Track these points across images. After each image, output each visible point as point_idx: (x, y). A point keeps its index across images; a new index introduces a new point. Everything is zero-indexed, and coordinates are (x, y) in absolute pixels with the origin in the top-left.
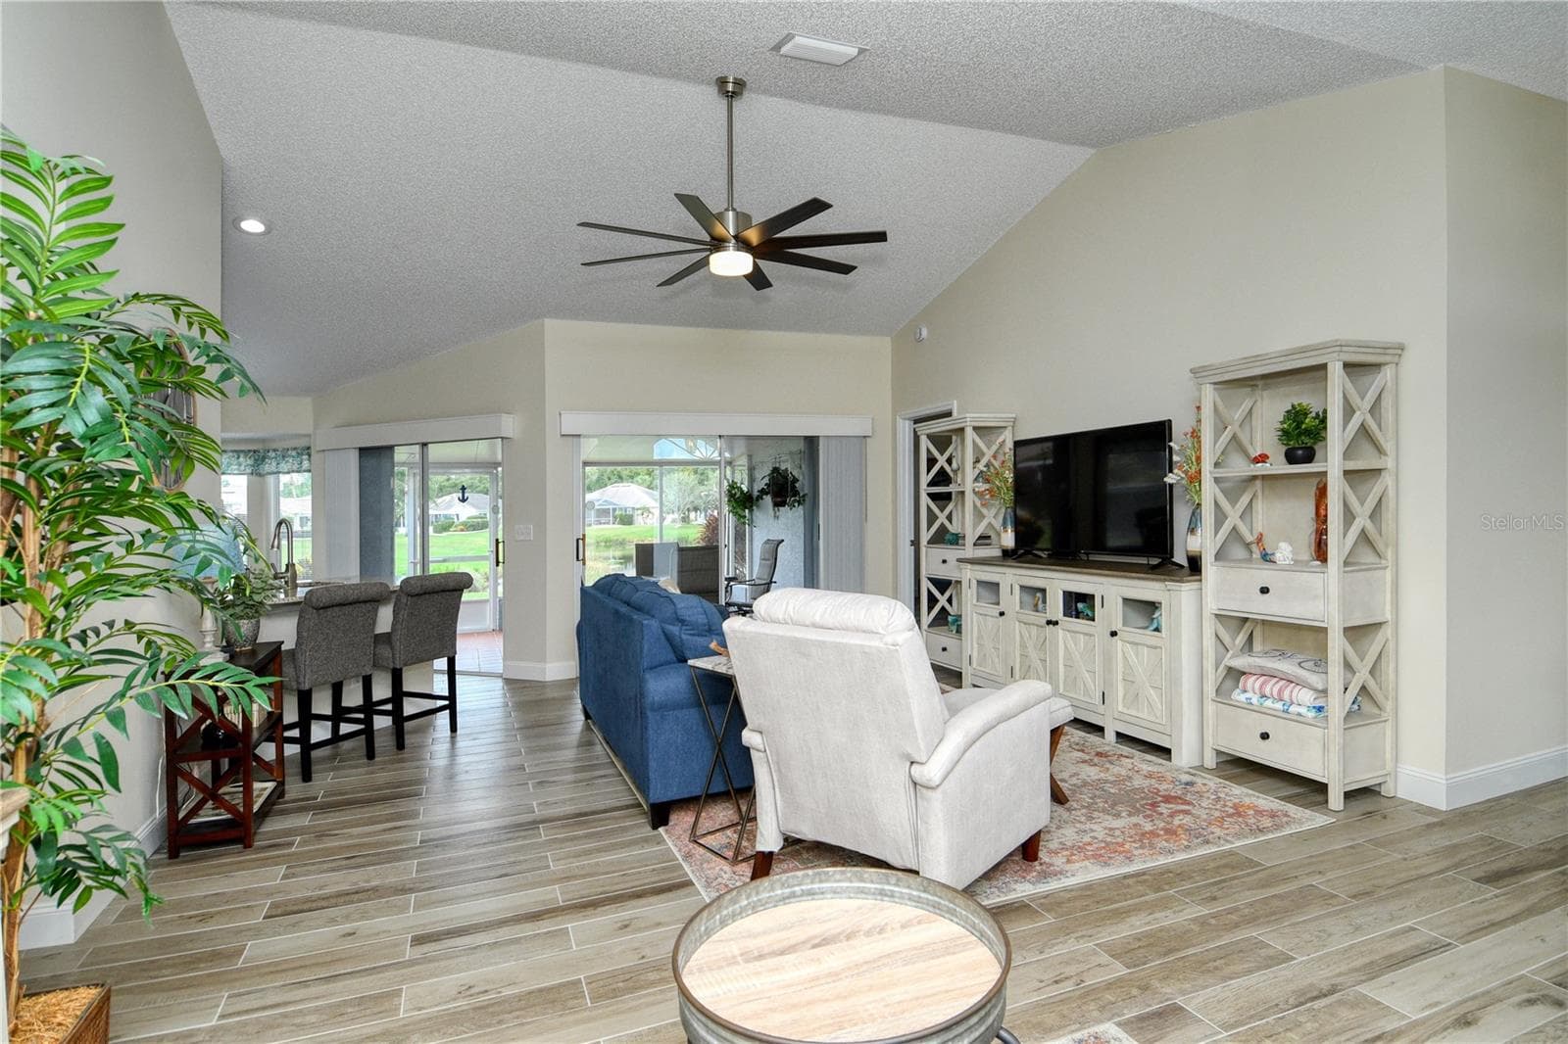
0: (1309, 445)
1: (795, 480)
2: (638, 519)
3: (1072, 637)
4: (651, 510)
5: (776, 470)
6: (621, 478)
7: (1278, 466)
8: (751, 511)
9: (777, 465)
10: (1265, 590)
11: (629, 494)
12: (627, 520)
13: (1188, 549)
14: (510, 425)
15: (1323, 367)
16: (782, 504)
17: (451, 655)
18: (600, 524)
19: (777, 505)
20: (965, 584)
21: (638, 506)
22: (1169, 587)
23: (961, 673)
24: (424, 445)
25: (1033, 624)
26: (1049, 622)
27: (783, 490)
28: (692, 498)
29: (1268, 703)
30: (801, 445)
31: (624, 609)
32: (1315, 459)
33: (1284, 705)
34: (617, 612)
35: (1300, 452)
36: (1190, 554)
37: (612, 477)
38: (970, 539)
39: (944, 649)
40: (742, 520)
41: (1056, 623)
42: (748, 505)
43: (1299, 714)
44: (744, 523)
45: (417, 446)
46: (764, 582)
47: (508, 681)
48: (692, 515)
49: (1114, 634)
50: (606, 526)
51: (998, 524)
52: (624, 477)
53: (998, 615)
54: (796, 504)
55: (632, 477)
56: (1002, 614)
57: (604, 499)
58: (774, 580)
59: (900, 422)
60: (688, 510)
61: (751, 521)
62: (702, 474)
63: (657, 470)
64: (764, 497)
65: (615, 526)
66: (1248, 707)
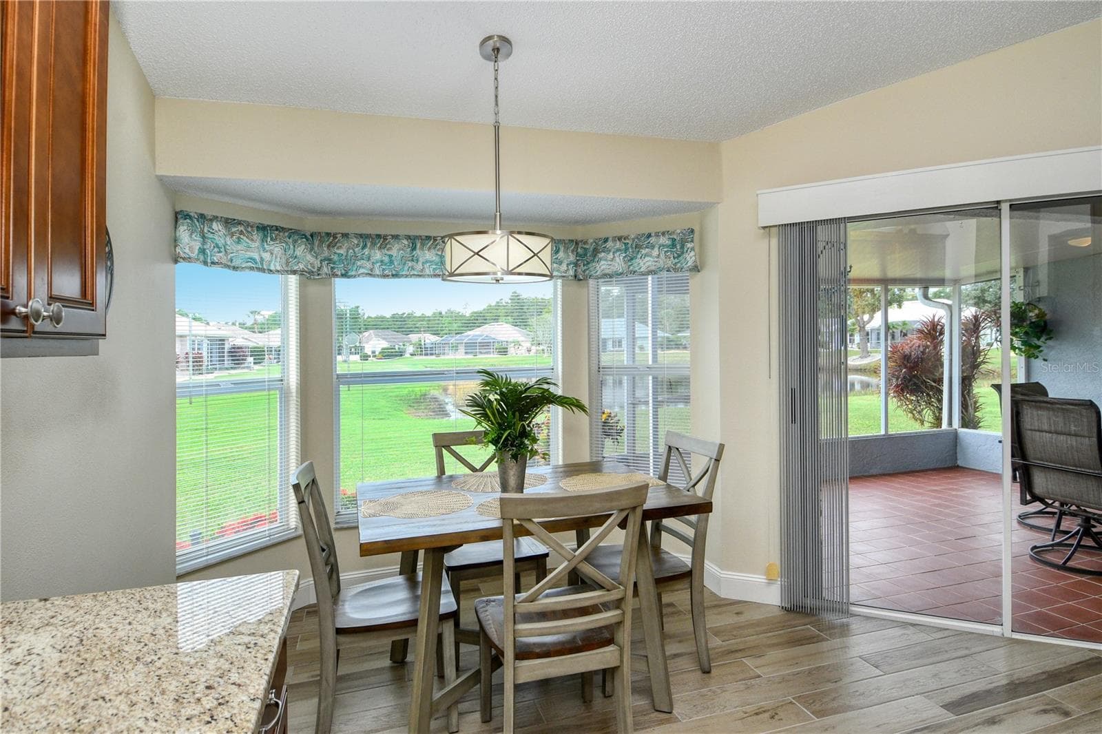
2: (511, 350)
11: (502, 331)
12: (503, 351)
21: (511, 340)
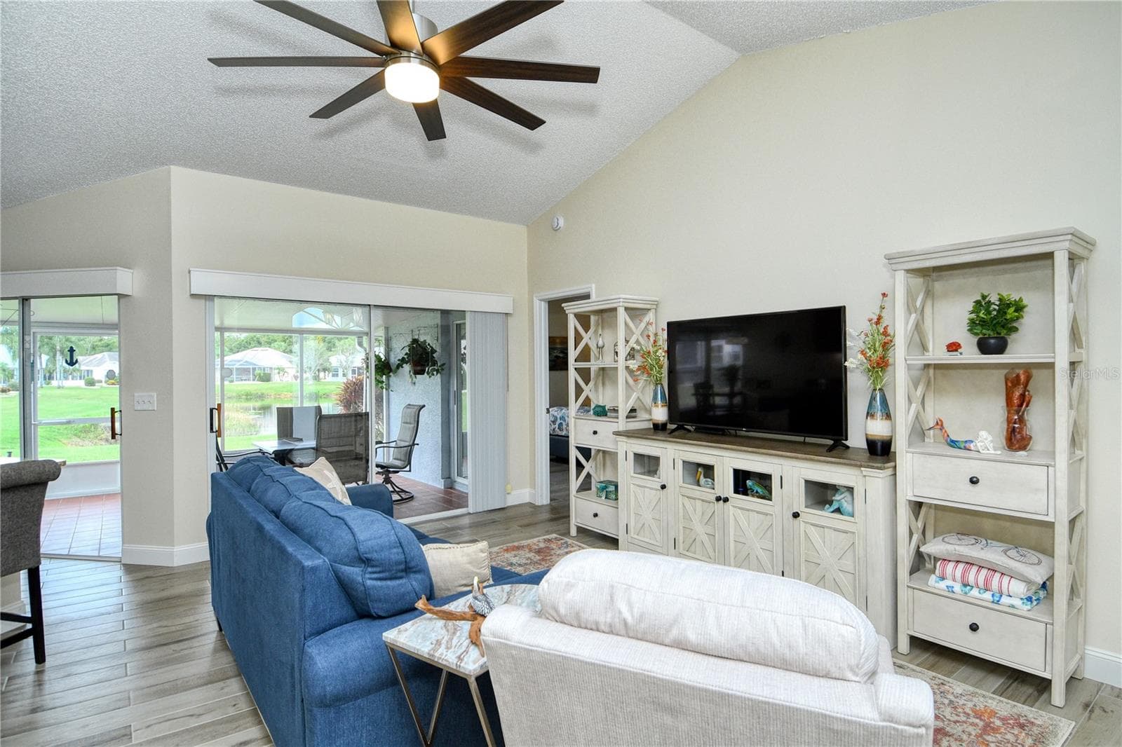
0: (1002, 335)
1: (433, 351)
2: (276, 377)
3: (742, 513)
4: (286, 370)
5: (415, 341)
6: (259, 343)
7: (970, 354)
8: (388, 377)
9: (416, 337)
10: (974, 481)
11: (266, 357)
12: (265, 378)
13: (868, 433)
14: (127, 280)
15: (1049, 256)
16: (422, 372)
17: (32, 565)
18: (242, 380)
19: (417, 373)
20: (621, 456)
21: (275, 367)
22: (864, 473)
23: (618, 540)
24: (25, 301)
25: (699, 499)
26: (718, 499)
27: (421, 359)
28: (321, 361)
29: (975, 592)
30: (437, 319)
31: (270, 526)
32: (1007, 351)
33: (993, 595)
34: (260, 528)
35: (992, 341)
36: (870, 437)
37: (252, 342)
38: (623, 413)
39: (596, 515)
40: (380, 385)
41: (726, 500)
42: (386, 371)
43: (1013, 606)
44: (382, 388)
45: (17, 301)
46: (407, 444)
47: (130, 569)
48: (322, 374)
49: (796, 515)
50: (247, 382)
51: (648, 399)
52: (263, 343)
53: (660, 488)
54: (435, 373)
55: (269, 343)
56: (663, 487)
57: (245, 360)
58: (415, 442)
59: (536, 302)
60: (319, 370)
61: (388, 385)
62: (329, 343)
63: (295, 337)
64: (404, 365)
65: (256, 382)
66: (949, 594)
